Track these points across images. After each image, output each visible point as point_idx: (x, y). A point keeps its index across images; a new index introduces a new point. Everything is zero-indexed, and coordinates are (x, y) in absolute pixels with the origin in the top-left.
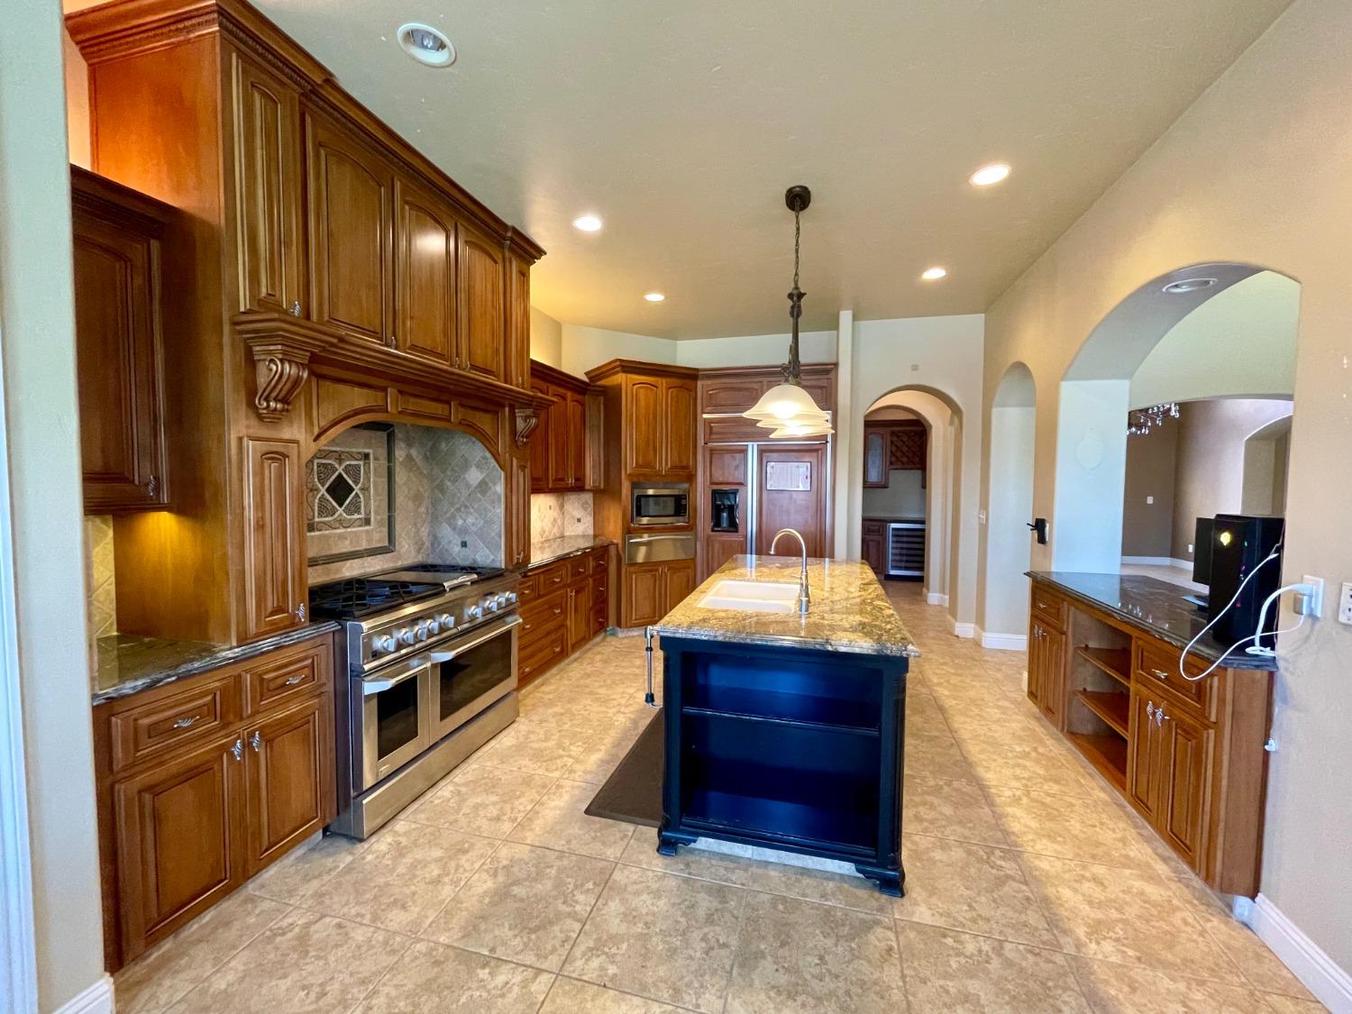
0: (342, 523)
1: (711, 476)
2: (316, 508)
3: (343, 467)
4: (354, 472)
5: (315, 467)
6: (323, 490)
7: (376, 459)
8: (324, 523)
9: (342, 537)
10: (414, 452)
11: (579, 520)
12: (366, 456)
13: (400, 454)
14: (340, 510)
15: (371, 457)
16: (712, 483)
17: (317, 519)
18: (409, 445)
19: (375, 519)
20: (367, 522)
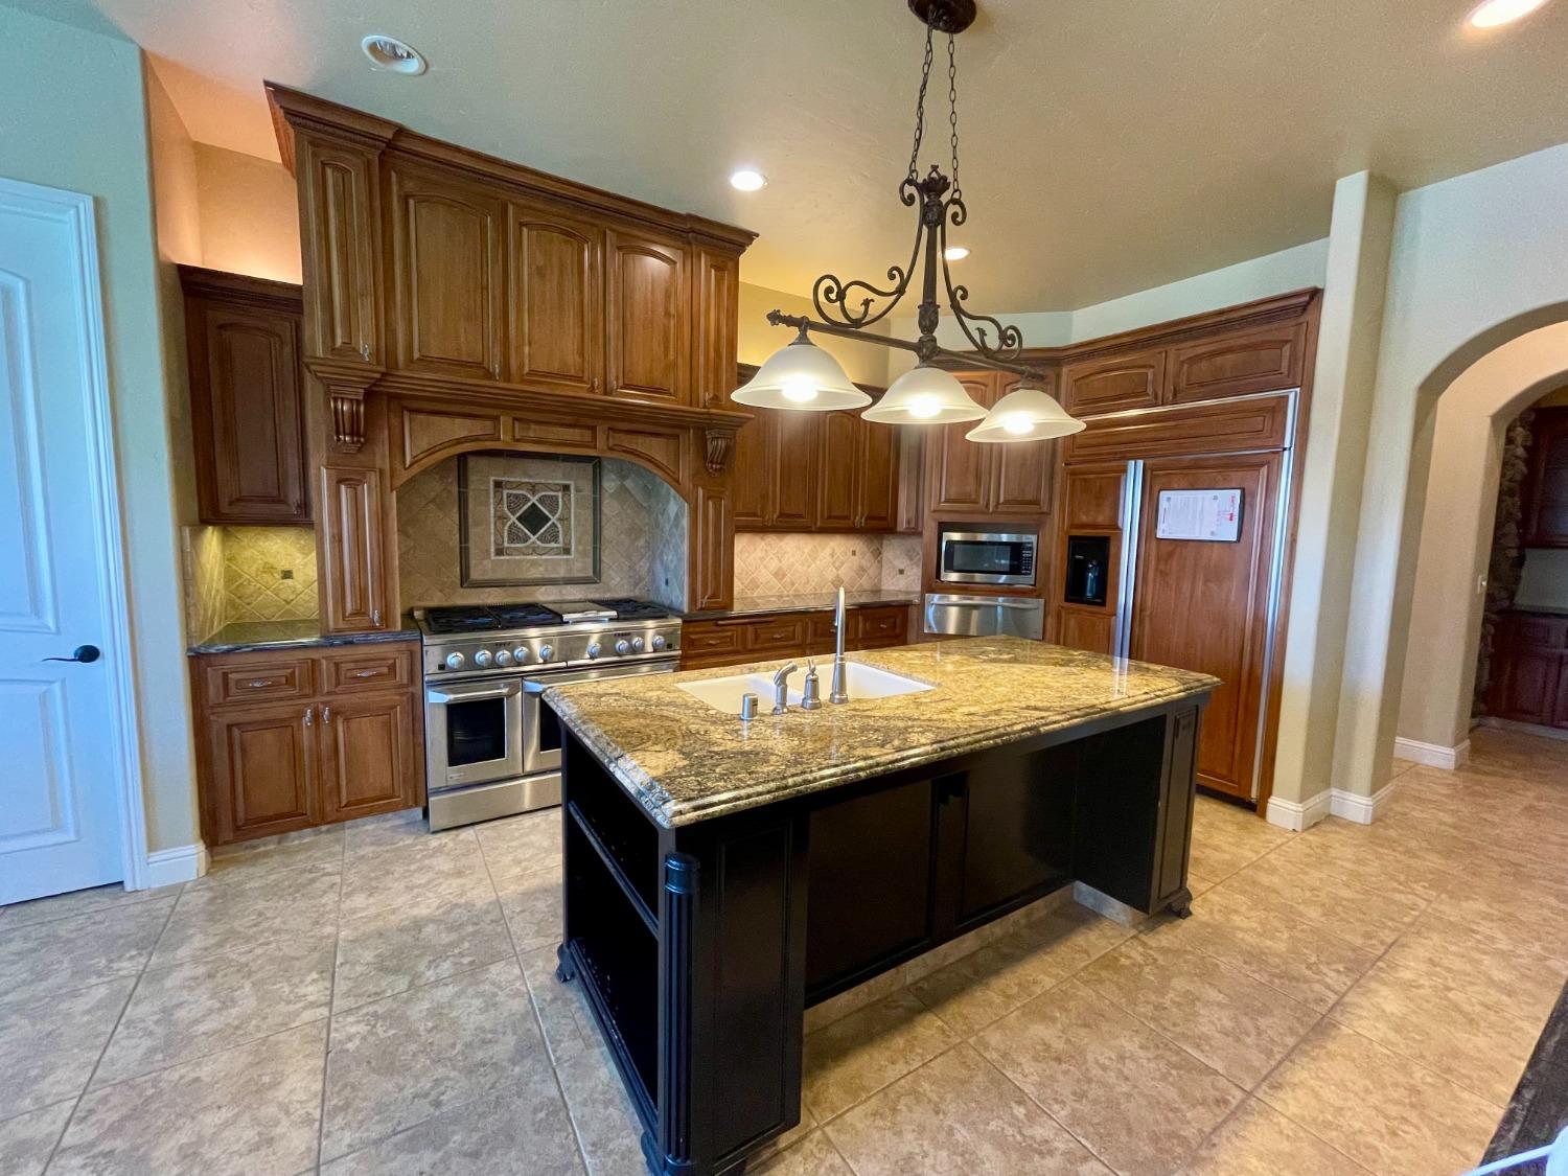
0: (535, 551)
1: (1072, 512)
2: (506, 534)
3: (537, 497)
4: (552, 503)
5: (505, 497)
6: (513, 519)
7: (578, 490)
8: (515, 549)
9: (534, 563)
10: (629, 484)
11: (901, 572)
12: (566, 488)
13: (610, 484)
14: (534, 538)
15: (572, 488)
16: (1072, 526)
17: (506, 545)
18: (623, 477)
19: (576, 549)
20: (567, 551)
